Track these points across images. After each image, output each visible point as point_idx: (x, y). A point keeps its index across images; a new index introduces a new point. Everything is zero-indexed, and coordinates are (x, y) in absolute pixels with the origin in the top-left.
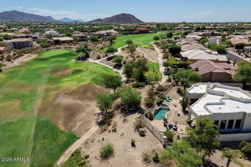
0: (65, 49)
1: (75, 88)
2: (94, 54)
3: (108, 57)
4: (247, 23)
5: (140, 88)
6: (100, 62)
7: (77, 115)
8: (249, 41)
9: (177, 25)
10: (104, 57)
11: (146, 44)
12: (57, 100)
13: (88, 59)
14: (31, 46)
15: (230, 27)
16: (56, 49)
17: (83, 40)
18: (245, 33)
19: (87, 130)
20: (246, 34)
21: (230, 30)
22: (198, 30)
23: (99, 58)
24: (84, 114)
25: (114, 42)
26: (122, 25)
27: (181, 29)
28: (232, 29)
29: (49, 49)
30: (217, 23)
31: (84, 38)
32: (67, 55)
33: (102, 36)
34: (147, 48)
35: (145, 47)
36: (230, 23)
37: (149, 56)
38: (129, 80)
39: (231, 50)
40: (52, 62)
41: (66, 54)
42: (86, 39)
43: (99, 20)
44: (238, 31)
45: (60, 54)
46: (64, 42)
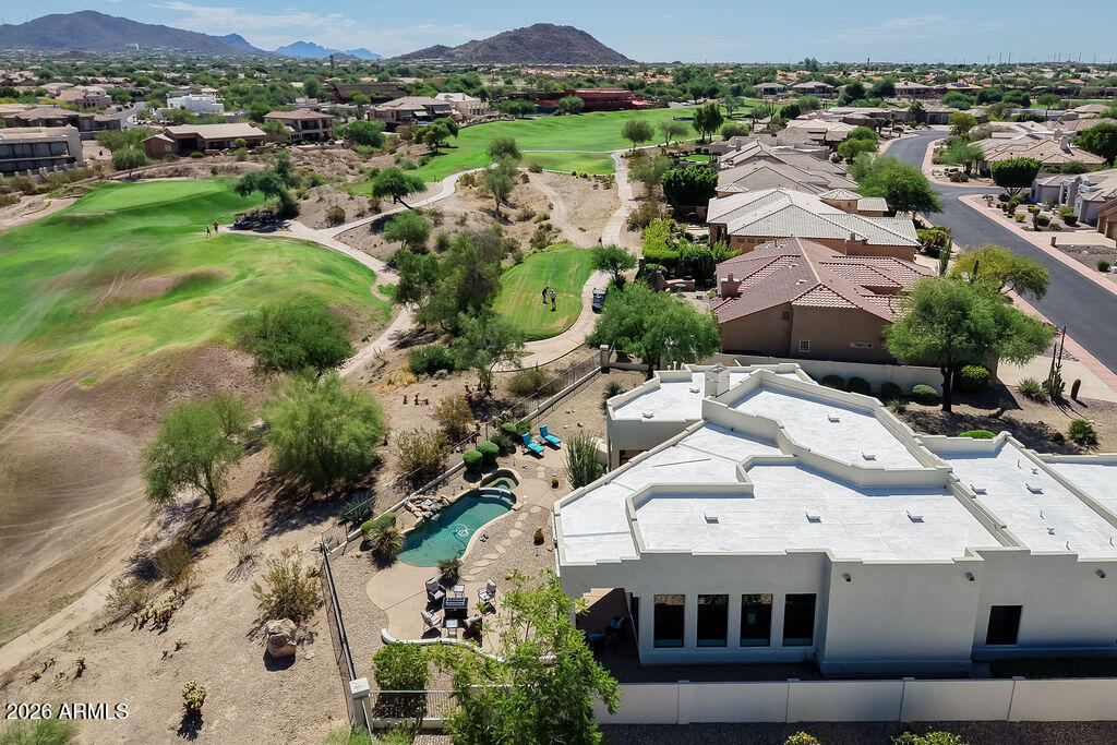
0: (210, 175)
1: (126, 365)
2: (321, 199)
3: (383, 214)
4: (1101, 68)
5: (441, 377)
6: (338, 238)
7: (64, 514)
8: (1067, 151)
9: (769, 72)
10: (361, 215)
11: (588, 157)
12: (11, 429)
13: (292, 222)
14: (71, 160)
15: (1009, 82)
16: (170, 176)
17: (312, 139)
18: (1071, 112)
19: (56, 605)
20: (1074, 118)
21: (1007, 95)
22: (855, 94)
23: (337, 219)
24: (103, 509)
25: (448, 146)
26: (530, 71)
27: (784, 90)
28: (1018, 95)
29: (139, 177)
30: (961, 66)
31: (316, 127)
32: (206, 203)
33: (407, 121)
34: (585, 176)
35: (574, 174)
36: (1025, 65)
37: (573, 218)
38: (423, 330)
39: (978, 191)
40: (116, 237)
41: (202, 198)
42: (326, 133)
43: (439, 50)
44: (1047, 102)
45: (171, 198)
46: (220, 145)
